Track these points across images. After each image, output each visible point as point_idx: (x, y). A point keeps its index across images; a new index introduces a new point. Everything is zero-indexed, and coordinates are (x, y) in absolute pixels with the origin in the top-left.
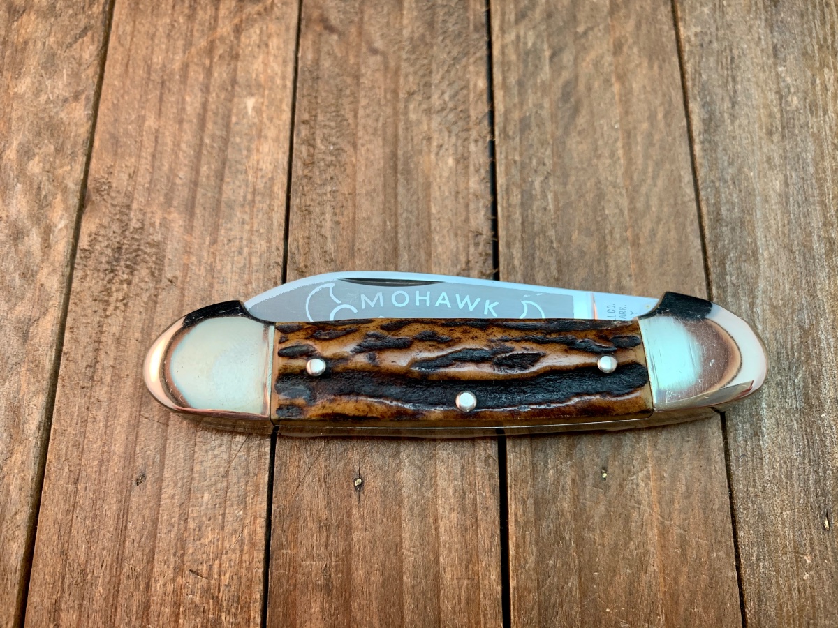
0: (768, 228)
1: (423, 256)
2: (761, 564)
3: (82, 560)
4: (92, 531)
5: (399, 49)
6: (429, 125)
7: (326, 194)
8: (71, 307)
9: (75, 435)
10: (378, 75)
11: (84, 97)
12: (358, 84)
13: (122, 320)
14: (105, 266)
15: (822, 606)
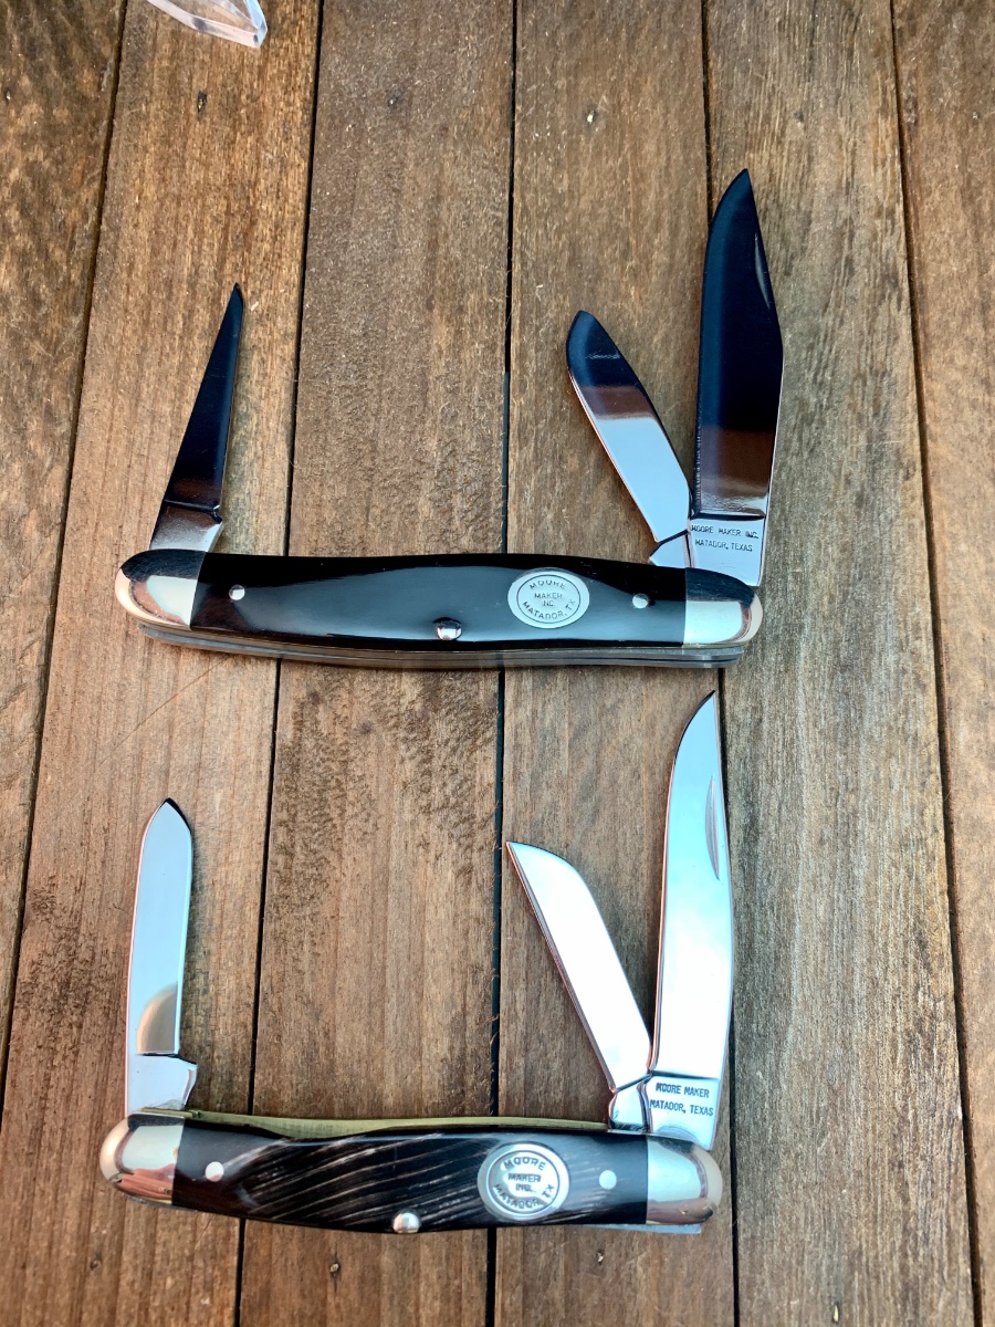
0: (806, 963)
1: (414, 1000)
5: (396, 726)
6: (426, 827)
7: (304, 917)
8: (12, 1054)
9: (21, 1211)
10: (371, 760)
11: (18, 782)
12: (345, 772)
14: (50, 1004)
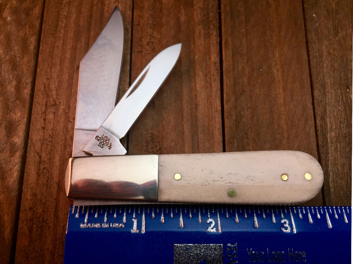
2: (322, 103)
3: (55, 96)
4: (58, 86)
13: (68, 10)
15: (346, 118)
